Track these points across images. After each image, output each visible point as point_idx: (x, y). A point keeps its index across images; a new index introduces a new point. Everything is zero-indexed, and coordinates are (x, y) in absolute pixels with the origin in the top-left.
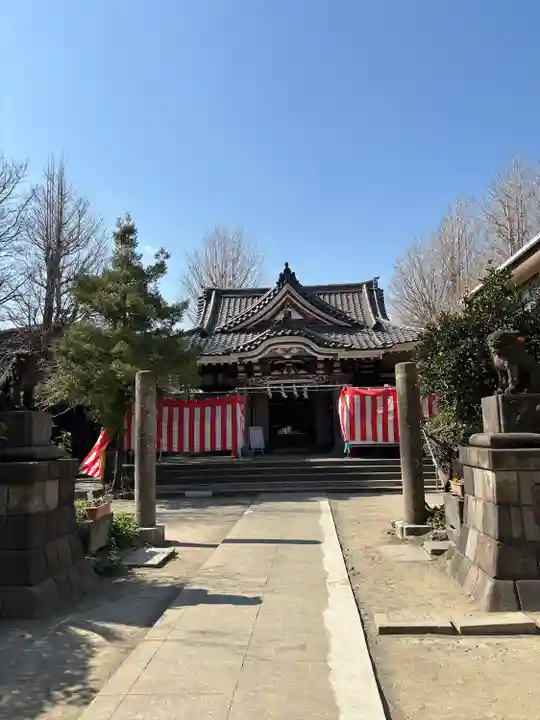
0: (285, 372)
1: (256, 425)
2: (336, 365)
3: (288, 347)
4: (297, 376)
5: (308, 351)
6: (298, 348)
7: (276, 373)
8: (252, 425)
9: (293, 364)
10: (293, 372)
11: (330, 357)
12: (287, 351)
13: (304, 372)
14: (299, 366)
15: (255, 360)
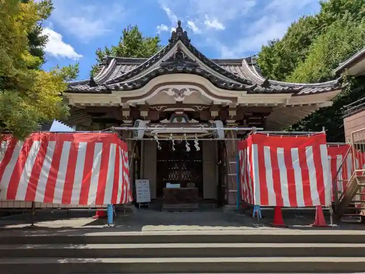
0: (175, 121)
1: (143, 178)
2: (232, 113)
3: (179, 87)
4: (187, 125)
5: (203, 92)
6: (191, 89)
7: (165, 121)
8: (139, 178)
9: (185, 112)
10: (184, 121)
11: (228, 102)
12: (179, 93)
13: (196, 121)
14: (190, 115)
15: (141, 102)
